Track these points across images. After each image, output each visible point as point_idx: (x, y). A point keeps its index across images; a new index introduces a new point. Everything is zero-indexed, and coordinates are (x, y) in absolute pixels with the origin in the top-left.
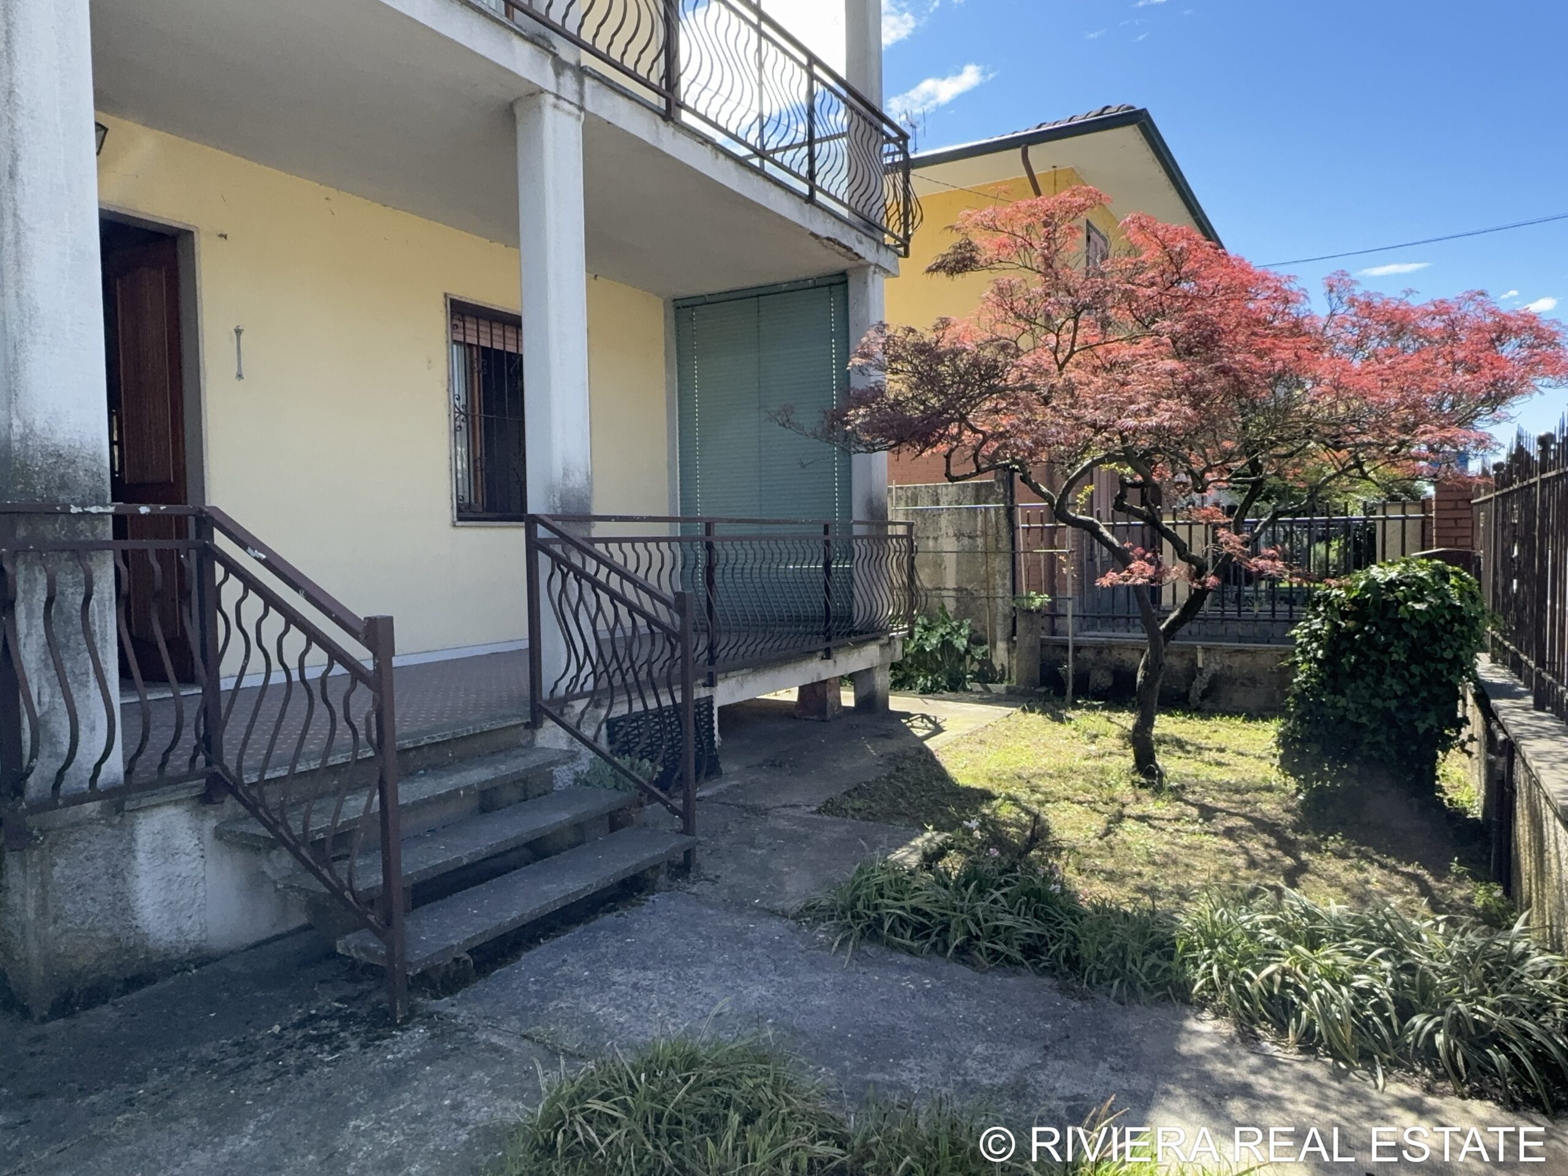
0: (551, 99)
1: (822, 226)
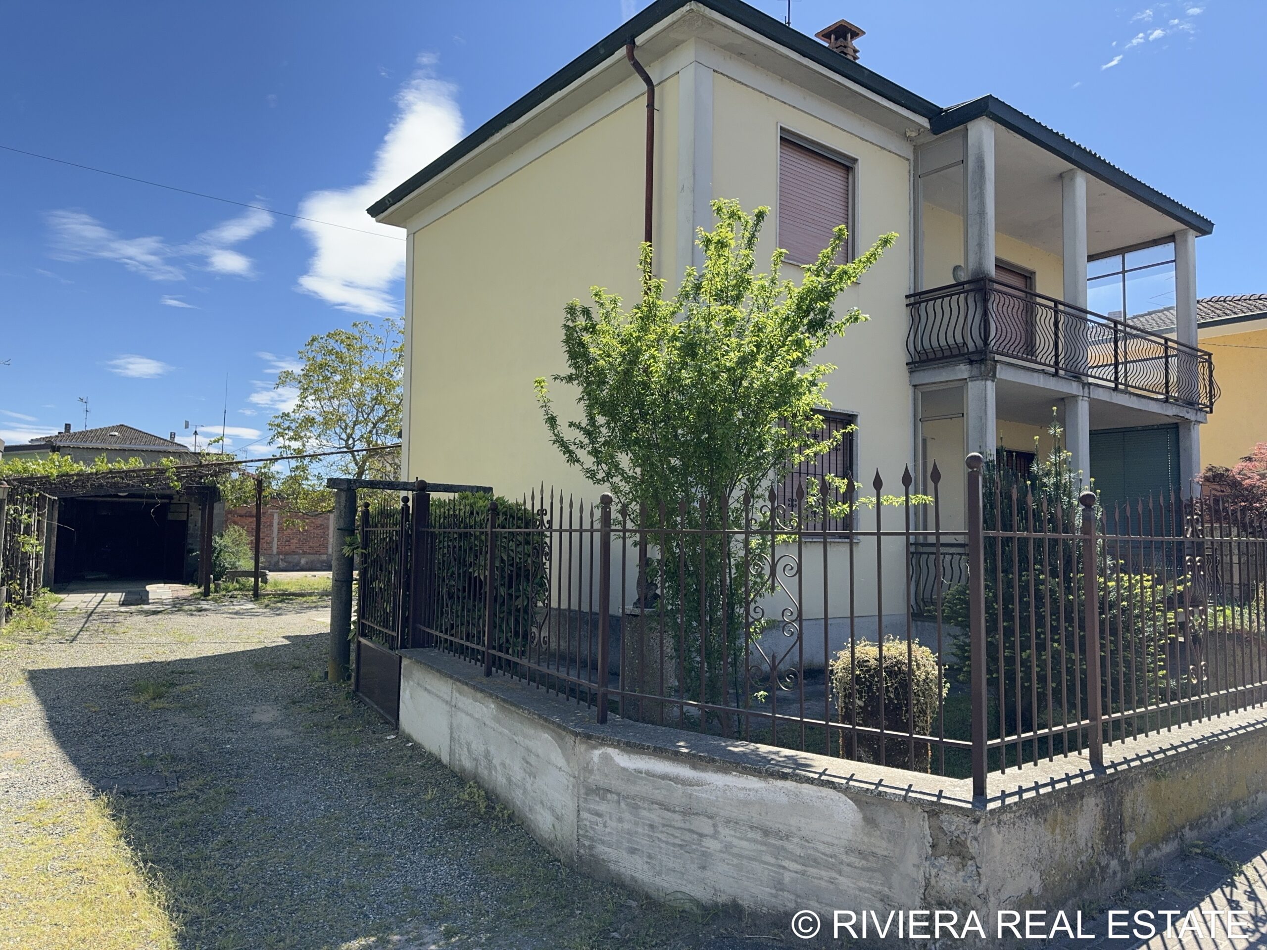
0: (1080, 398)
1: (1171, 411)
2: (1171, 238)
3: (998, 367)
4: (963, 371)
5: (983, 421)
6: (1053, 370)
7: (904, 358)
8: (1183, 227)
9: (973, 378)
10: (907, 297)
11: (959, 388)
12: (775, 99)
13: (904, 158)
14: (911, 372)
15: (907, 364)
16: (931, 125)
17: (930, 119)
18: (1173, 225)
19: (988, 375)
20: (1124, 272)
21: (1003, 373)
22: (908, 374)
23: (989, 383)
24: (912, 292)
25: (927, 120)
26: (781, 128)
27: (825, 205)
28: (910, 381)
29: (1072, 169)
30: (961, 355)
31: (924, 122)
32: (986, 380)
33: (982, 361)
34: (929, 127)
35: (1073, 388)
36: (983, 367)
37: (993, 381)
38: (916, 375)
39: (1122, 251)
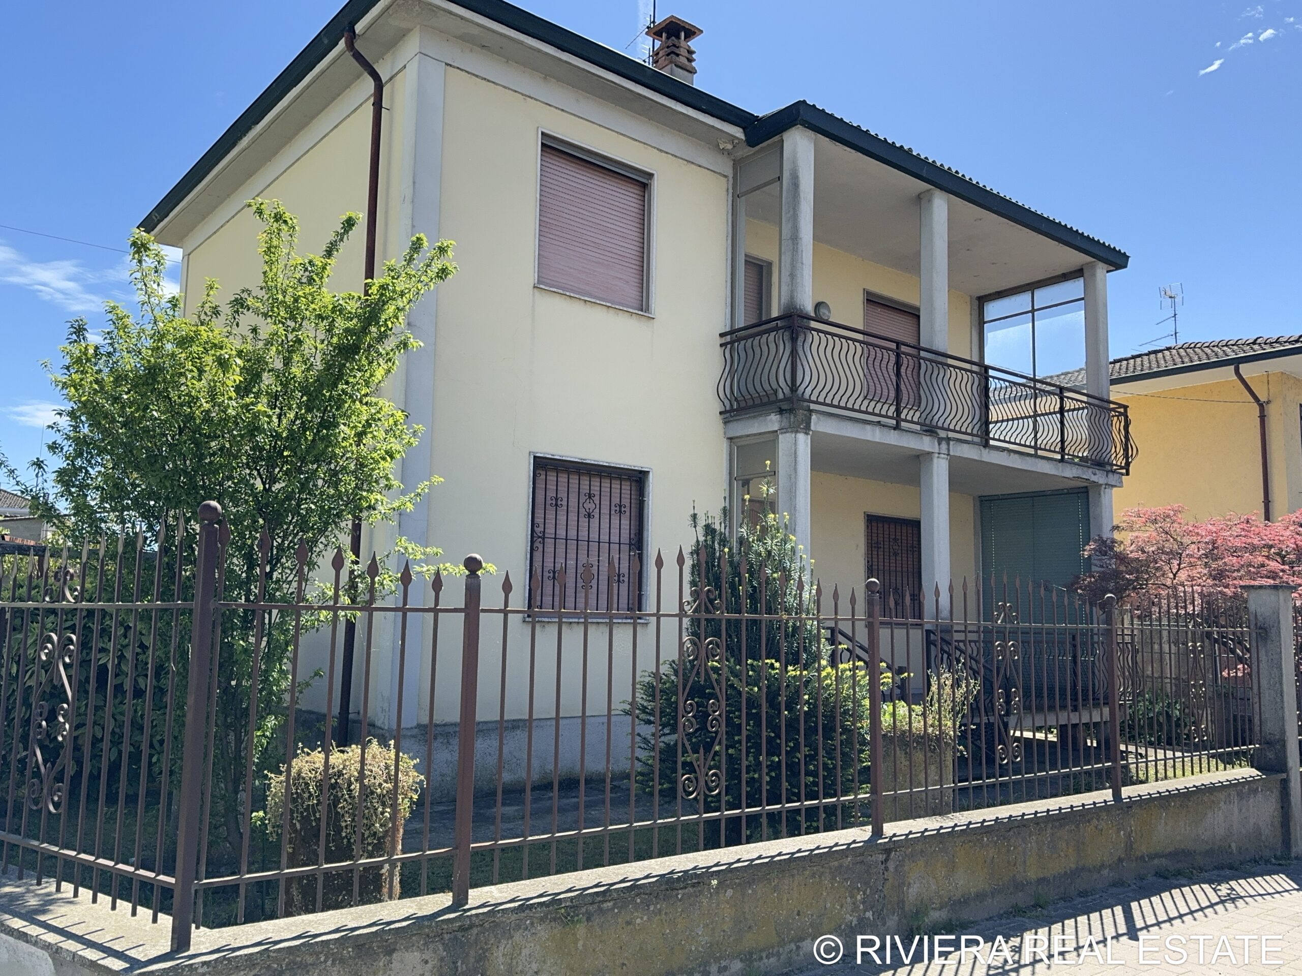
0: (937, 455)
1: (1070, 472)
2: (1078, 273)
3: (814, 417)
4: (773, 422)
5: (793, 480)
6: (894, 422)
7: (717, 407)
8: (1090, 259)
9: (783, 430)
10: (722, 335)
11: (769, 442)
12: (536, 100)
13: (719, 174)
14: (726, 422)
15: (721, 413)
16: (746, 136)
17: (744, 129)
18: (1079, 259)
19: (799, 427)
20: (1033, 311)
21: (819, 424)
22: (722, 425)
23: (801, 437)
24: (728, 329)
25: (741, 130)
26: (543, 133)
27: (612, 226)
28: (725, 433)
29: (929, 190)
30: (770, 403)
31: (738, 132)
32: (797, 432)
33: (791, 411)
34: (743, 137)
35: (926, 444)
36: (792, 417)
37: (807, 434)
38: (730, 425)
39: (1031, 287)
